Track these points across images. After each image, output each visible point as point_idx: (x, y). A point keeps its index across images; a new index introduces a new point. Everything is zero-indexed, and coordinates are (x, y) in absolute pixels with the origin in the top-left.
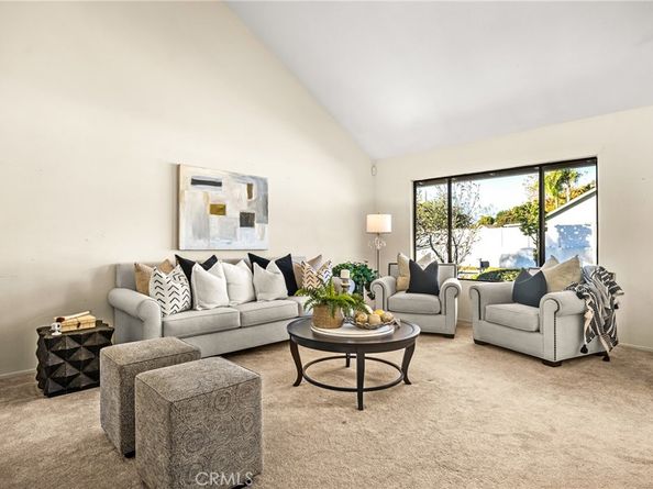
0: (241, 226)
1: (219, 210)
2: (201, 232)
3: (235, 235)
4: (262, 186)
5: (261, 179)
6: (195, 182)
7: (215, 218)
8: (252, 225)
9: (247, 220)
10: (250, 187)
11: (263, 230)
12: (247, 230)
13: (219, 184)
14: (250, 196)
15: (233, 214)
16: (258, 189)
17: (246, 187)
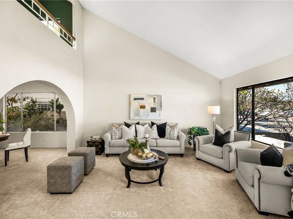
0: (151, 112)
1: (143, 107)
2: (137, 114)
3: (149, 115)
4: (159, 97)
5: (159, 95)
6: (135, 99)
7: (142, 110)
8: (155, 111)
9: (153, 110)
10: (154, 98)
11: (160, 113)
12: (153, 113)
13: (143, 99)
14: (154, 102)
15: (148, 108)
16: (158, 99)
17: (153, 99)
